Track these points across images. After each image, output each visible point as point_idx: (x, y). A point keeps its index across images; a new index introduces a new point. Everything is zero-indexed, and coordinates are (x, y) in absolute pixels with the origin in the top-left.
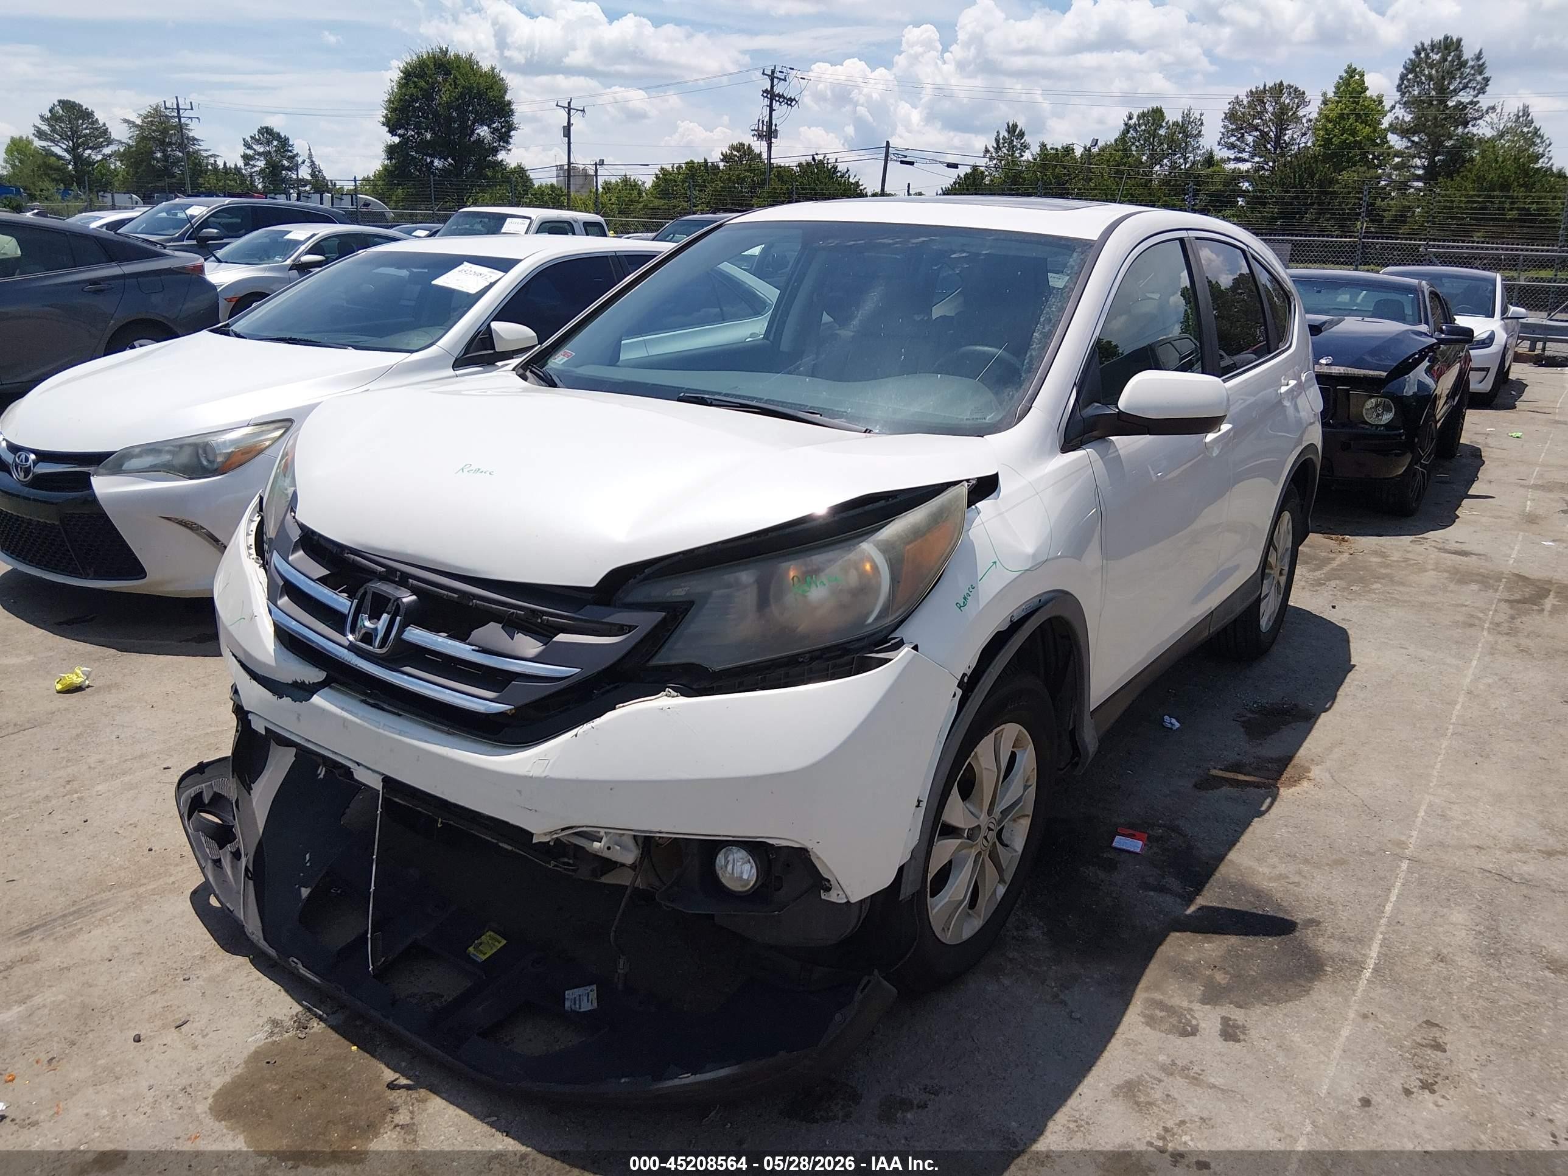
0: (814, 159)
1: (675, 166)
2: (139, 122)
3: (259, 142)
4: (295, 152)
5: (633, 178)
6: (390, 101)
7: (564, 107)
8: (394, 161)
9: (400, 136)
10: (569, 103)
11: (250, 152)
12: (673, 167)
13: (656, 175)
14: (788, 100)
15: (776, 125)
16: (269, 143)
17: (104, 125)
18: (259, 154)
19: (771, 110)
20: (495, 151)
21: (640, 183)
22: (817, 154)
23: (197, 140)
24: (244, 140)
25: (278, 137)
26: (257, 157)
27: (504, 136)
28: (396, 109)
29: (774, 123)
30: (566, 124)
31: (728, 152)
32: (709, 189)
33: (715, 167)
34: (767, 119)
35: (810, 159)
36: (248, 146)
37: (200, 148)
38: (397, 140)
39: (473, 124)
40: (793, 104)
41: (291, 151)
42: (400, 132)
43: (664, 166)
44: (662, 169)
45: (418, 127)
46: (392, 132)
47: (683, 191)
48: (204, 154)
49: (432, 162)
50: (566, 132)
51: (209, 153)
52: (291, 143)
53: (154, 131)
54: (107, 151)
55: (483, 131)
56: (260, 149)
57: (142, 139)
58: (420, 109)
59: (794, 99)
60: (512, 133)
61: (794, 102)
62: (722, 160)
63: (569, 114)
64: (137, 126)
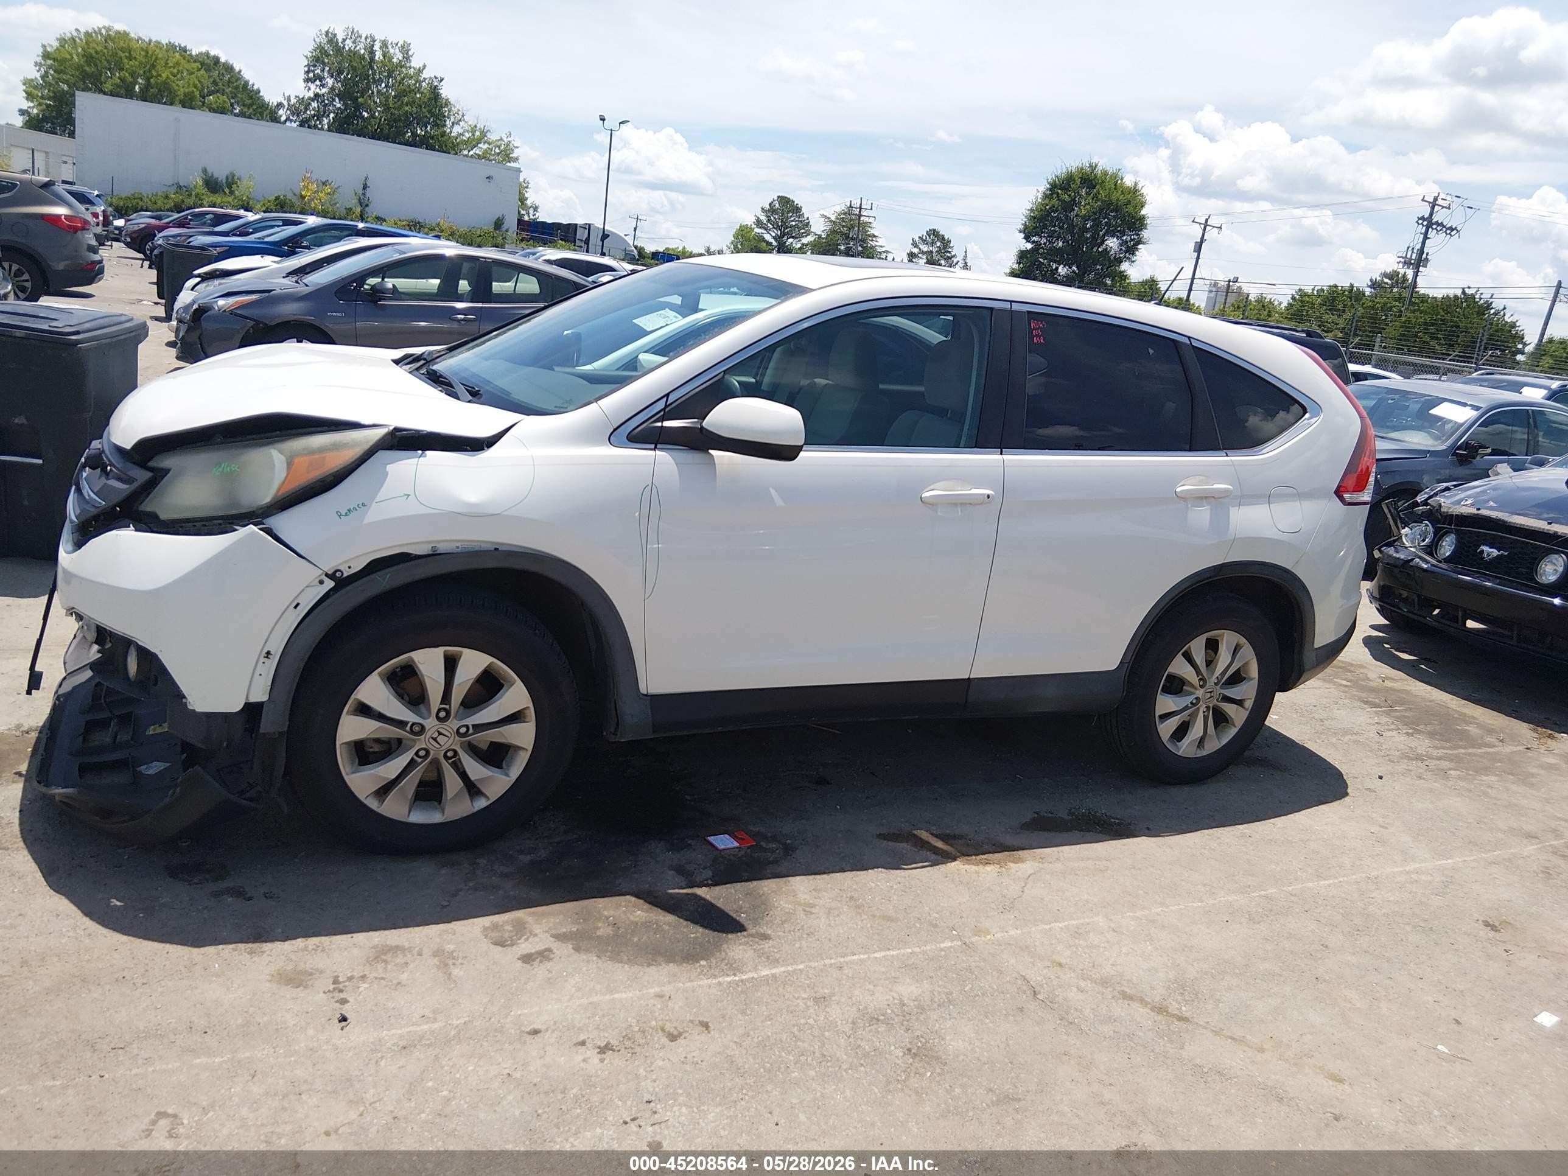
0: (1464, 292)
1: (1316, 288)
2: (833, 218)
3: (924, 241)
4: (953, 254)
5: (1269, 297)
6: (1032, 210)
7: (1200, 224)
8: (1021, 265)
9: (1033, 242)
10: (1207, 220)
11: (915, 251)
12: (1313, 290)
13: (1293, 295)
14: (1448, 229)
15: (1427, 254)
16: (933, 243)
17: (808, 218)
18: (923, 253)
19: (1426, 238)
20: (1120, 261)
21: (1276, 303)
22: (1469, 288)
23: (875, 236)
24: (913, 239)
25: (942, 238)
26: (920, 255)
27: (1131, 249)
28: (1035, 218)
29: (1426, 250)
30: (1199, 240)
31: (1378, 278)
32: (1348, 315)
33: (1360, 294)
34: (1418, 246)
35: (1459, 293)
36: (915, 245)
37: (877, 244)
38: (1029, 246)
39: (1104, 236)
40: (1453, 233)
41: (950, 252)
42: (1035, 239)
43: (1303, 287)
44: (1300, 290)
45: (1051, 235)
46: (1027, 238)
47: (1318, 314)
48: (879, 250)
49: (1057, 269)
50: (1197, 248)
51: (884, 249)
52: (951, 245)
53: (843, 226)
54: (805, 240)
55: (1112, 243)
56: (925, 248)
57: (833, 232)
58: (1058, 218)
59: (1456, 228)
60: (1140, 246)
61: (1455, 232)
62: (1370, 287)
63: (1204, 230)
64: (831, 221)
